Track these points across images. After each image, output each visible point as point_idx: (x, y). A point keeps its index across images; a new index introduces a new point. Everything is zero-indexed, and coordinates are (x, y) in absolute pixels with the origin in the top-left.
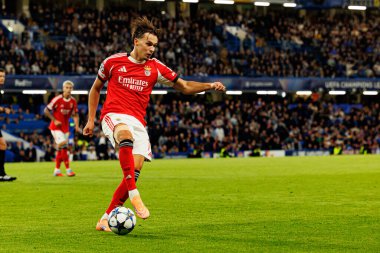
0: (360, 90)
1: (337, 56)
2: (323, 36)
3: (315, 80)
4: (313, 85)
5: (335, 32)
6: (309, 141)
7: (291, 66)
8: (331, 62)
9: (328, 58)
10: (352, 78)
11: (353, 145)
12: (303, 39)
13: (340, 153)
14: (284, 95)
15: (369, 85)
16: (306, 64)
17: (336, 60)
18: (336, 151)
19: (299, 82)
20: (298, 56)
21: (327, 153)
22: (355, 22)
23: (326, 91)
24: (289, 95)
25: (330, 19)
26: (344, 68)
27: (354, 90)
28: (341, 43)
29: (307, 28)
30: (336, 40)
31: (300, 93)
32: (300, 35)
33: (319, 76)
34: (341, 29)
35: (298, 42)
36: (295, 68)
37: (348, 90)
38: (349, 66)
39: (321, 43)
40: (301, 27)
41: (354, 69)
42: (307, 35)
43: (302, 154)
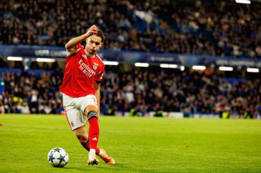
0: (244, 68)
1: (226, 40)
2: (215, 23)
3: (208, 58)
4: (206, 62)
5: (225, 20)
6: (203, 106)
7: (188, 46)
8: (221, 44)
9: (218, 40)
10: (238, 57)
11: (239, 111)
12: (198, 24)
13: (228, 117)
14: (182, 68)
15: (252, 63)
16: (201, 45)
17: (225, 43)
18: (225, 115)
19: (194, 58)
20: (194, 38)
21: (217, 117)
22: (241, 13)
23: (217, 67)
24: (187, 69)
25: (221, 9)
26: (232, 49)
27: (240, 68)
28: (230, 29)
29: (202, 16)
30: (226, 27)
31: (196, 68)
32: (196, 20)
33: (211, 55)
34: (229, 18)
35: (195, 26)
36: (192, 48)
37: (235, 67)
38: (236, 48)
39: (213, 28)
40: (197, 15)
41: (240, 50)
42: (202, 21)
43: (197, 116)
